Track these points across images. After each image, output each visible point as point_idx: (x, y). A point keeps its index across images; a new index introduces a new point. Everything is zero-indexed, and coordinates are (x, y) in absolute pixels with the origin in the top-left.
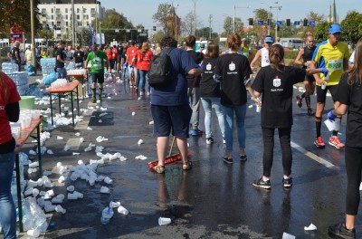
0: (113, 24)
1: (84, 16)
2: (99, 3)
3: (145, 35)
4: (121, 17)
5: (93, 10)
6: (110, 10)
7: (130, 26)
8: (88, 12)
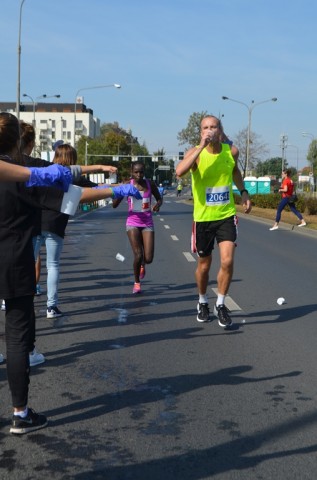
0: (111, 146)
1: (64, 133)
2: (91, 112)
3: (167, 168)
4: (129, 136)
5: (78, 123)
6: (110, 125)
7: (141, 151)
8: (71, 128)
